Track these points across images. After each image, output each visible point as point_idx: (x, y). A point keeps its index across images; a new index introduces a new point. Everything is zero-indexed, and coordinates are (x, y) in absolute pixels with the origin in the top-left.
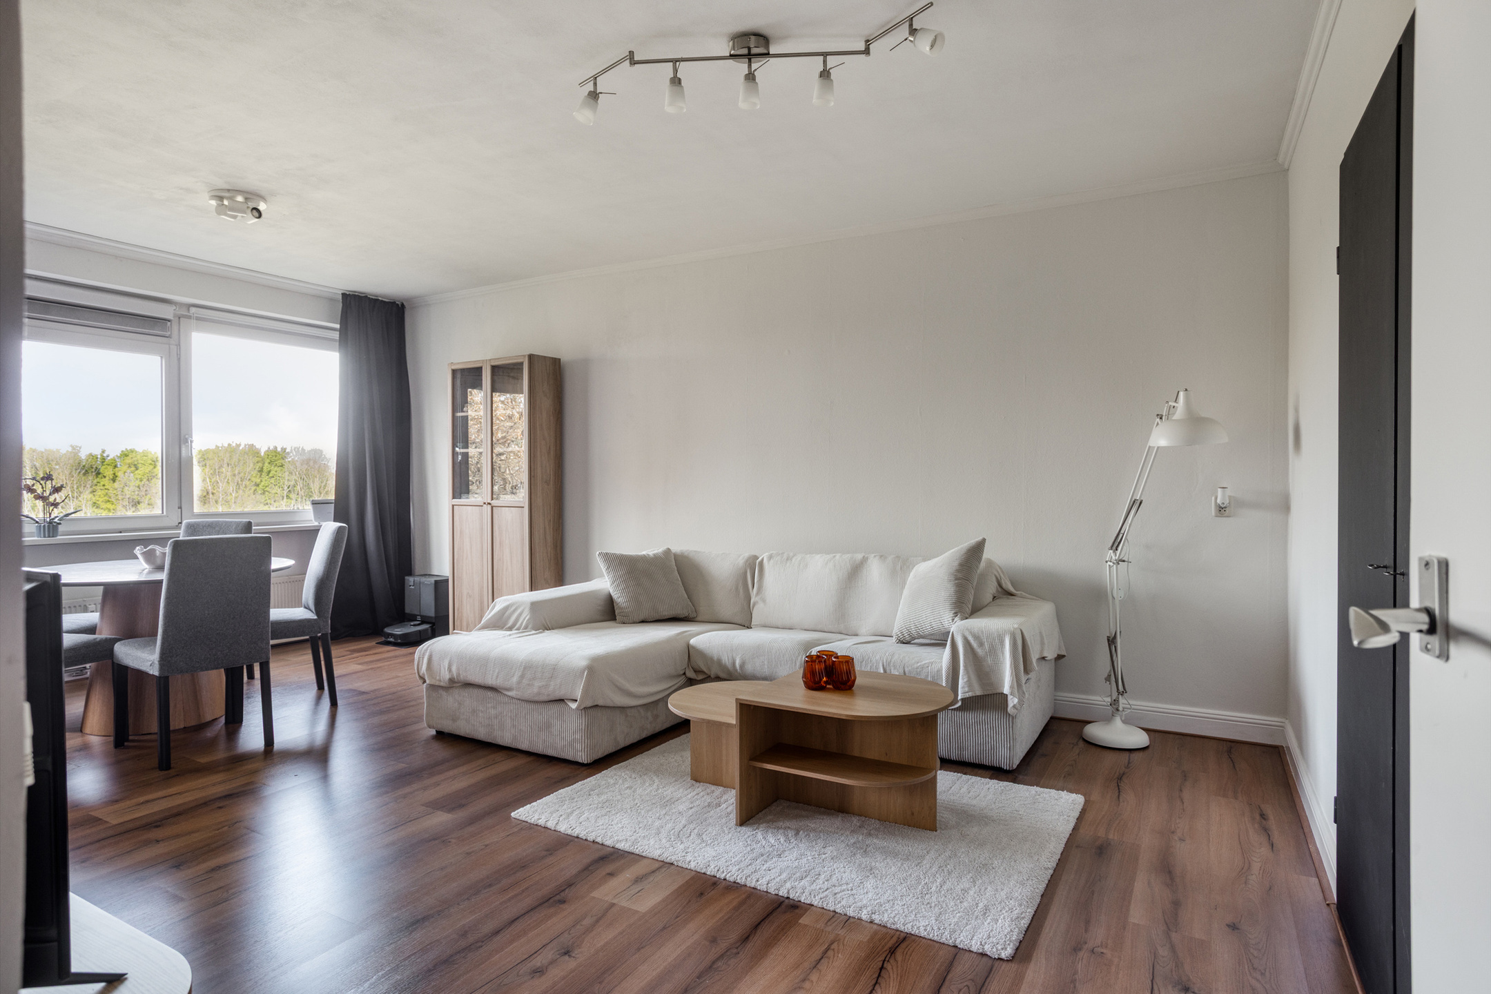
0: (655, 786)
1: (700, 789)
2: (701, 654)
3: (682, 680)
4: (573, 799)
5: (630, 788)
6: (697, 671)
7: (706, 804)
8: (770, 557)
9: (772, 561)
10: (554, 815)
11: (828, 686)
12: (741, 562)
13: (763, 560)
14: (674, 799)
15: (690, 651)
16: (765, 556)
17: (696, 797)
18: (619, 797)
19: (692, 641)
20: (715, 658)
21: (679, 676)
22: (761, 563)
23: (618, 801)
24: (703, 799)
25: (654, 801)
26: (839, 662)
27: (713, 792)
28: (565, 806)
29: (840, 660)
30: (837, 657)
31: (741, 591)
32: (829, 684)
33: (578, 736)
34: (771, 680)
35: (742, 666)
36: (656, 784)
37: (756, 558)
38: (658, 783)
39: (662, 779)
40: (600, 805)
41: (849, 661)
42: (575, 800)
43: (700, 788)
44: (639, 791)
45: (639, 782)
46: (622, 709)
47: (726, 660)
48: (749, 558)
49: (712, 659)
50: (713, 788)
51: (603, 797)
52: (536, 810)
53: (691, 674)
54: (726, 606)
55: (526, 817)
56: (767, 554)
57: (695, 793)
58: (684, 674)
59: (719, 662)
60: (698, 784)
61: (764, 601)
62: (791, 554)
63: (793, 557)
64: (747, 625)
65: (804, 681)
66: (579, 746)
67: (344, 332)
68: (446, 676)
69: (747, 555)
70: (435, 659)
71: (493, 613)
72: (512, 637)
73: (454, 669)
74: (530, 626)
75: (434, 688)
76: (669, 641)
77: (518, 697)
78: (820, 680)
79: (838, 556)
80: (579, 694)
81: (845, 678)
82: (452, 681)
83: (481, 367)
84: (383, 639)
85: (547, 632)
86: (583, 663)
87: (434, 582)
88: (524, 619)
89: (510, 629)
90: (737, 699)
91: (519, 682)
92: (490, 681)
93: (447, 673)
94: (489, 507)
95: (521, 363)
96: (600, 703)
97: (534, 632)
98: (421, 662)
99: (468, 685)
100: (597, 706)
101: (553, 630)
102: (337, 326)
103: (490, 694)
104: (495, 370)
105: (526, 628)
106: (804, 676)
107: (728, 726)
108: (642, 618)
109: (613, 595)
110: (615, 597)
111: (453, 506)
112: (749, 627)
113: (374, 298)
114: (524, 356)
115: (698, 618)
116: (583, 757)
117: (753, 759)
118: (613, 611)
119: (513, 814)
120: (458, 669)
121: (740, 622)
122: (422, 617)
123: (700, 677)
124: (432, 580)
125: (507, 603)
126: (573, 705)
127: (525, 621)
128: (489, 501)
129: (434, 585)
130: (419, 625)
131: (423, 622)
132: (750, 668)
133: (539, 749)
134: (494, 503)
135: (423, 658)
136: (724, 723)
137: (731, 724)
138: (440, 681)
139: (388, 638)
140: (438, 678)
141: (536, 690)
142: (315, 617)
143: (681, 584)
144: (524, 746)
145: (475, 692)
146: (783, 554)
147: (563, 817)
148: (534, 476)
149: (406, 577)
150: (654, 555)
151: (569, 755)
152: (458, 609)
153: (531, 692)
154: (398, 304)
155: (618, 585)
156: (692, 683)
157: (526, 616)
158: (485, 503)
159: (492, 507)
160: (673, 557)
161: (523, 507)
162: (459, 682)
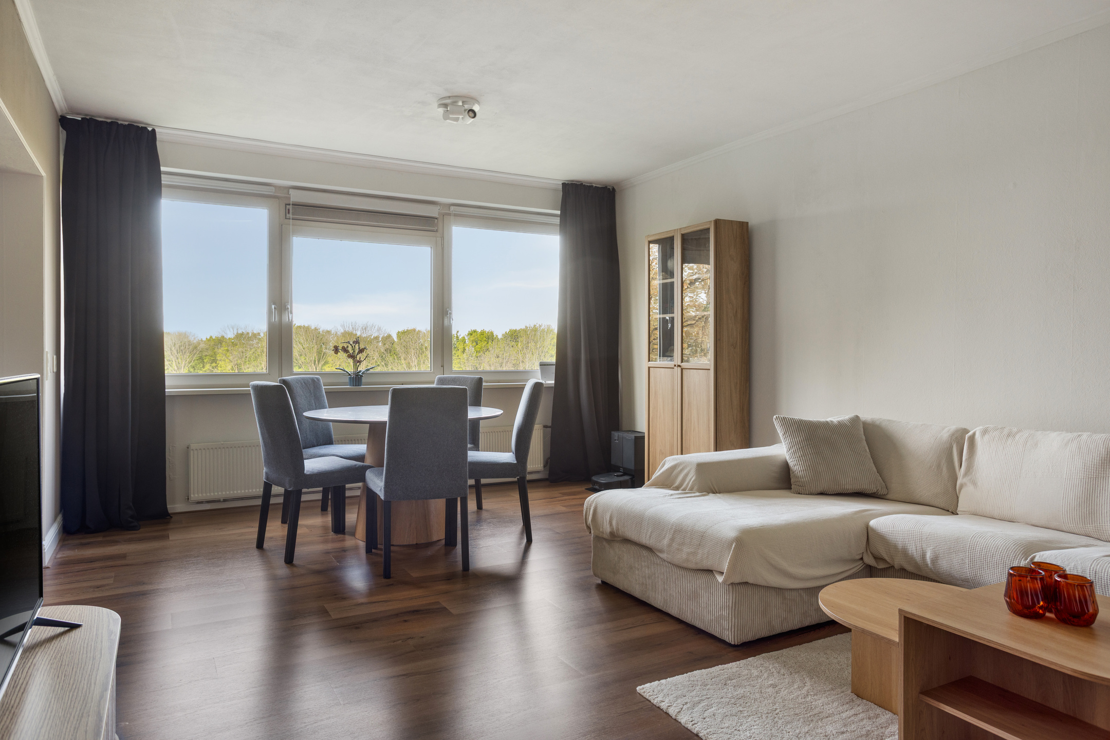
0: (804, 691)
1: (860, 709)
2: (882, 538)
3: (858, 566)
4: (707, 685)
5: (774, 686)
6: (877, 558)
7: (864, 732)
8: (985, 432)
9: (987, 436)
10: (679, 701)
11: (1048, 614)
12: (945, 435)
13: (974, 434)
14: (824, 715)
15: (869, 536)
16: (978, 430)
17: (852, 718)
18: (758, 695)
19: (873, 523)
20: (900, 546)
21: (855, 561)
22: (972, 439)
23: (755, 700)
24: (861, 724)
25: (797, 711)
26: (1067, 584)
27: (877, 716)
28: (694, 693)
29: (1069, 581)
30: (1065, 576)
31: (945, 470)
32: (1050, 612)
33: (725, 613)
34: (970, 587)
35: (935, 560)
36: (806, 688)
37: (966, 431)
38: (809, 687)
39: (815, 683)
40: (733, 701)
41: (1084, 585)
42: (708, 687)
43: (860, 706)
44: (784, 693)
45: (787, 680)
46: (779, 590)
47: (913, 550)
48: (957, 431)
49: (895, 547)
50: (879, 710)
51: (740, 691)
52: (662, 690)
53: (869, 560)
54: (924, 484)
55: (650, 696)
56: (981, 427)
57: (852, 712)
58: (862, 559)
59: (905, 552)
60: (859, 701)
61: (975, 484)
62: (1015, 430)
63: (1017, 433)
64: (951, 510)
65: (1007, 601)
66: (725, 624)
67: (563, 216)
68: (607, 529)
69: (953, 428)
70: (599, 511)
71: (661, 471)
72: (672, 497)
73: (614, 523)
74: (696, 488)
75: (599, 539)
76: (842, 519)
77: (669, 560)
78: (1034, 604)
79: (1085, 436)
80: (725, 567)
81: (1076, 608)
82: (612, 534)
83: (673, 237)
84: (591, 486)
85: (711, 495)
86: (732, 534)
87: (634, 438)
88: (690, 480)
89: (677, 488)
90: (900, 610)
91: (670, 545)
92: (644, 540)
93: (608, 526)
94: (679, 369)
95: (708, 229)
96: (751, 581)
97: (698, 494)
98: (588, 513)
99: (627, 541)
100: (746, 583)
101: (719, 493)
102: (558, 212)
103: (645, 553)
104: (685, 238)
105: (691, 489)
106: (1008, 594)
107: (889, 642)
108: (820, 489)
109: (789, 462)
110: (791, 464)
111: (649, 368)
112: (954, 513)
113: (588, 185)
114: (711, 222)
115: (889, 496)
116: (729, 636)
117: (926, 692)
118: (789, 479)
119: (638, 688)
120: (617, 524)
121: (942, 505)
122: (624, 469)
123: (881, 566)
124: (633, 436)
125: (675, 462)
126: (720, 579)
127: (691, 482)
128: (679, 364)
129: (634, 441)
130: (621, 476)
131: (625, 474)
132: (944, 565)
133: (688, 618)
134: (684, 365)
135: (590, 509)
136: (883, 638)
137: (894, 642)
138: (603, 533)
139: (595, 485)
140: (601, 530)
141: (684, 556)
142: (516, 462)
143: (870, 456)
144: (674, 612)
145: (633, 548)
146: (1003, 428)
147: (688, 705)
148: (720, 340)
149: (613, 432)
150: (839, 422)
151: (715, 631)
152: (653, 465)
153: (681, 557)
154: (609, 189)
155: (795, 452)
156: (870, 572)
157: (692, 477)
158: (675, 366)
159: (682, 369)
160: (861, 426)
161: (709, 369)
162: (619, 537)
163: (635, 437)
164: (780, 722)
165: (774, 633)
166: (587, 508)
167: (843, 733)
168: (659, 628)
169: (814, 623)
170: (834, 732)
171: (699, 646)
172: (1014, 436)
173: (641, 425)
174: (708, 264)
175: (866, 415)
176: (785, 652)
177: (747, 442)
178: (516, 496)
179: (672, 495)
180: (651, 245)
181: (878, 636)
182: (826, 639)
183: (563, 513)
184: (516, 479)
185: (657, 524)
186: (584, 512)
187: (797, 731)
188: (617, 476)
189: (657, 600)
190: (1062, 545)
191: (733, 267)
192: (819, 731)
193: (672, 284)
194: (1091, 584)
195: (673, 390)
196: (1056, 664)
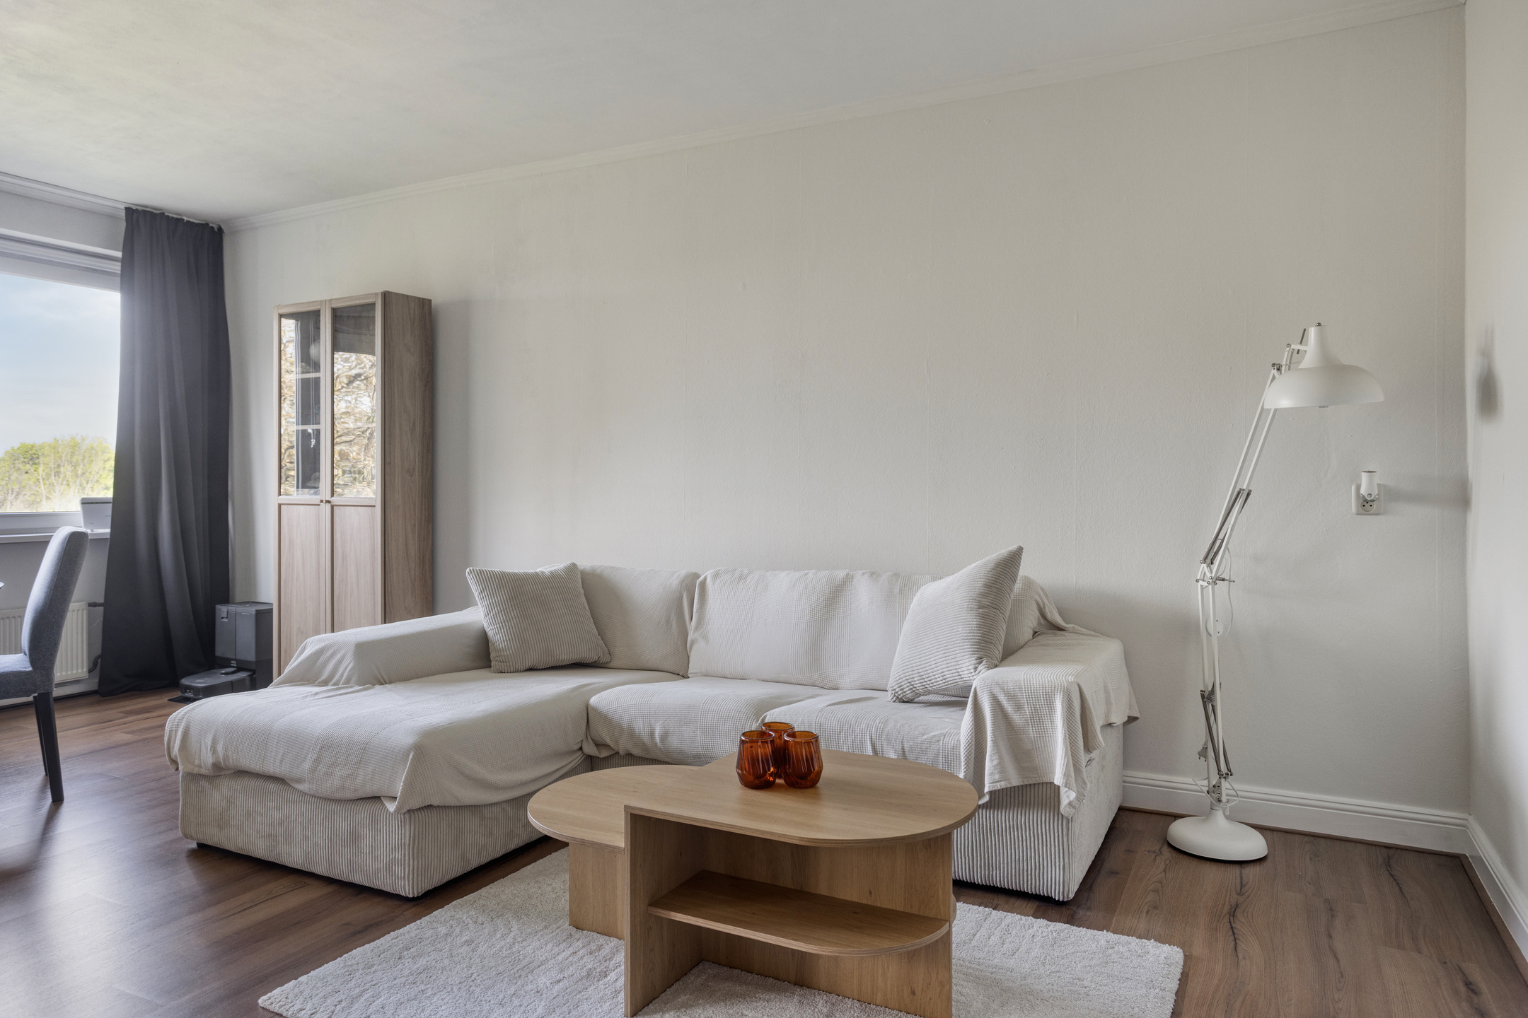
0: (509, 940)
1: (580, 944)
2: (605, 719)
3: (577, 759)
4: (372, 966)
5: (468, 943)
6: (599, 745)
7: (585, 973)
8: (716, 576)
9: (718, 581)
10: (329, 1001)
11: (778, 781)
12: (674, 582)
13: (705, 579)
14: (535, 964)
15: (589, 717)
16: (709, 574)
17: (571, 958)
18: (446, 962)
19: (594, 701)
20: (625, 726)
21: (573, 752)
22: (703, 584)
23: (443, 969)
24: (582, 962)
25: (501, 969)
26: (795, 742)
27: (600, 947)
28: (353, 982)
29: (797, 740)
30: (793, 735)
31: (674, 624)
32: (780, 777)
33: (399, 855)
34: (701, 764)
35: (664, 737)
36: (512, 935)
37: (696, 576)
38: (515, 933)
39: (524, 924)
40: (411, 978)
41: (811, 740)
42: (373, 969)
43: (581, 940)
44: (481, 950)
45: (486, 931)
46: (475, 808)
47: (640, 729)
48: (687, 576)
49: (620, 727)
50: (602, 939)
51: (422, 962)
52: (302, 992)
53: (590, 749)
54: (652, 646)
55: (281, 1006)
56: (712, 571)
57: (571, 950)
58: (581, 749)
59: (631, 732)
60: (578, 934)
61: (706, 638)
62: (746, 571)
63: (748, 575)
64: (681, 674)
65: (739, 774)
66: (400, 871)
67: (128, 261)
68: (208, 759)
69: (683, 572)
70: (194, 733)
71: (299, 660)
72: (317, 697)
73: (220, 748)
74: (354, 680)
75: (193, 777)
76: (557, 700)
77: (312, 792)
78: (765, 772)
79: (811, 573)
80: (399, 789)
81: (804, 769)
82: (217, 766)
83: (319, 311)
84: (178, 694)
85: (378, 687)
86: (408, 740)
87: (254, 613)
88: (346, 669)
89: (325, 683)
90: (626, 807)
91: (313, 770)
92: (272, 768)
93: (210, 754)
94: (328, 506)
95: (374, 304)
96: (435, 802)
97: (357, 688)
98: (173, 738)
99: (241, 773)
100: (430, 806)
101: (390, 683)
102: (119, 254)
103: (273, 787)
104: (337, 315)
105: (348, 682)
106: (740, 766)
107: (614, 850)
108: (528, 664)
109: (487, 630)
110: (490, 633)
111: (280, 505)
112: (685, 677)
113: (175, 216)
114: (377, 294)
115: (613, 664)
116: (406, 888)
117: (656, 902)
118: (488, 654)
119: (261, 1001)
120: (226, 749)
121: (671, 669)
122: (238, 661)
123: (604, 754)
124: (252, 610)
125: (323, 644)
126: (392, 807)
127: (347, 672)
128: (328, 498)
129: (254, 617)
130: (233, 673)
131: (239, 669)
132: (675, 742)
133: (343, 873)
134: (335, 500)
135: (176, 731)
136: (607, 846)
137: (619, 848)
138: (200, 766)
139: (186, 692)
140: (197, 762)
141: (337, 782)
142: (30, 669)
143: (589, 614)
144: (321, 869)
145: (252, 783)
146: (734, 570)
147: (343, 1004)
148: (390, 463)
149: (218, 607)
150: (551, 573)
151: (385, 885)
152: (286, 651)
153: (330, 785)
154: (212, 228)
155: (495, 617)
156: (592, 763)
157: (348, 664)
158: (322, 501)
159: (332, 507)
160: (579, 576)
161: (374, 506)
162: (229, 769)
163: (257, 611)
164: (478, 990)
165: (469, 869)
166: (171, 731)
167: (559, 981)
168: (294, 898)
169: (521, 844)
170: (548, 984)
171: (361, 911)
172: (745, 579)
173: (267, 593)
174: (373, 354)
175: (585, 563)
176: (484, 891)
177: (430, 608)
178: (31, 727)
179: (316, 694)
180: (284, 321)
181: (600, 844)
182: (538, 862)
183: (126, 744)
184: (31, 699)
185: (293, 740)
186: (166, 739)
187: (501, 997)
188: (226, 674)
189: (293, 856)
190: (791, 699)
191: (410, 361)
192: (530, 987)
193: (317, 380)
194: (816, 738)
195: (318, 537)
196: (785, 836)
